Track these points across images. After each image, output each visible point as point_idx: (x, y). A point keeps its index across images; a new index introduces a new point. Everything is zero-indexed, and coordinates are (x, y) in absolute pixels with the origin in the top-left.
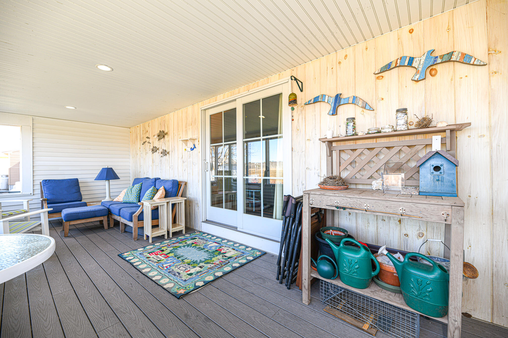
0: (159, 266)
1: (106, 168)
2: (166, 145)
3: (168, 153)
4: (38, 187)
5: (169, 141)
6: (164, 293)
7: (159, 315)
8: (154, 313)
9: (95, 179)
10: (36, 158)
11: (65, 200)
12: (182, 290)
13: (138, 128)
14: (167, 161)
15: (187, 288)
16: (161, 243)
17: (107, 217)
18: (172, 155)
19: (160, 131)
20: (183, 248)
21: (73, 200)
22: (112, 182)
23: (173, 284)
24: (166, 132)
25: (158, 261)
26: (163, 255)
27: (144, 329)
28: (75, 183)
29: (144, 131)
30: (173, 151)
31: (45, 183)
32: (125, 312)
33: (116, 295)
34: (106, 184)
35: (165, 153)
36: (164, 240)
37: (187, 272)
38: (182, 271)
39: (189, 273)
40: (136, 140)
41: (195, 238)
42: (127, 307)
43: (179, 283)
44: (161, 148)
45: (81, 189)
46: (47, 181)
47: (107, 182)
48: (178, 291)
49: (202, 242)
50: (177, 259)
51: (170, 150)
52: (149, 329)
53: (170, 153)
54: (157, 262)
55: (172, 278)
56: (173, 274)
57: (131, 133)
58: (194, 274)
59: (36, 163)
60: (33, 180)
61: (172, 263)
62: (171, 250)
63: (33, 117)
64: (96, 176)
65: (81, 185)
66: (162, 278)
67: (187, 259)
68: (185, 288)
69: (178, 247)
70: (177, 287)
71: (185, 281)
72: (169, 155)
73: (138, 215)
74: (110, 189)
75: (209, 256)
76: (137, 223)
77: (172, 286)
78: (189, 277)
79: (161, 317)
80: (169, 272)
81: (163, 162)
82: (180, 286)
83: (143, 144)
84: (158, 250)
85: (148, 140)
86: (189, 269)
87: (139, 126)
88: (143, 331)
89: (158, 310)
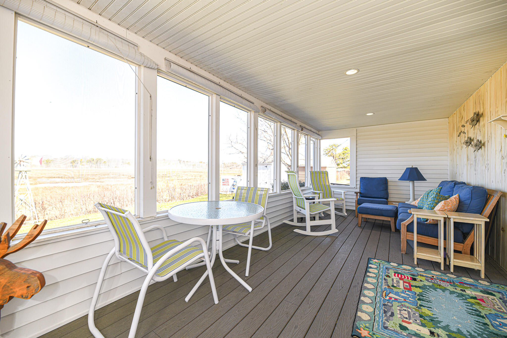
0: (385, 292)
1: (410, 168)
2: (482, 132)
3: (484, 145)
4: (359, 183)
5: (484, 126)
6: (351, 318)
7: (320, 329)
8: (319, 324)
9: (399, 179)
10: (358, 160)
11: (373, 196)
12: (366, 332)
13: (455, 115)
14: (482, 157)
15: (374, 336)
16: (426, 270)
17: (395, 219)
18: (488, 148)
19: (475, 114)
20: (447, 292)
21: (379, 196)
22: (417, 183)
23: (369, 318)
24: (481, 113)
25: (393, 286)
26: (408, 285)
27: (298, 326)
28: (384, 182)
29: (460, 118)
30: (490, 141)
31: (362, 180)
32: (309, 303)
33: (323, 287)
34: (410, 184)
35: (480, 145)
36: (438, 269)
37: (403, 321)
38: (399, 316)
39: (404, 324)
40: (453, 131)
41: (494, 293)
42: (315, 301)
43: (376, 324)
44: (476, 138)
45: (389, 188)
46: (363, 178)
47: (411, 184)
48: (362, 329)
49: (496, 307)
50: (416, 299)
51: (486, 140)
52: (300, 330)
53: (486, 144)
54: (389, 286)
55: (378, 312)
56: (384, 310)
57: (449, 124)
58: (407, 332)
59: (359, 164)
60: (356, 177)
61: (403, 299)
62: (425, 285)
63: (357, 128)
64: (400, 176)
65: (389, 184)
66: (370, 303)
67: (430, 309)
68: (374, 334)
69: (441, 287)
70: (367, 325)
71: (386, 328)
72: (485, 147)
73: (407, 224)
74: (415, 191)
75: (475, 332)
76: (406, 234)
77: (365, 319)
78: (398, 329)
79: (318, 333)
80: (384, 305)
81: (478, 160)
82: (371, 327)
83: (459, 136)
84: (409, 276)
85: (463, 129)
86: (411, 321)
87: (455, 112)
88: (296, 327)
89: (325, 325)
